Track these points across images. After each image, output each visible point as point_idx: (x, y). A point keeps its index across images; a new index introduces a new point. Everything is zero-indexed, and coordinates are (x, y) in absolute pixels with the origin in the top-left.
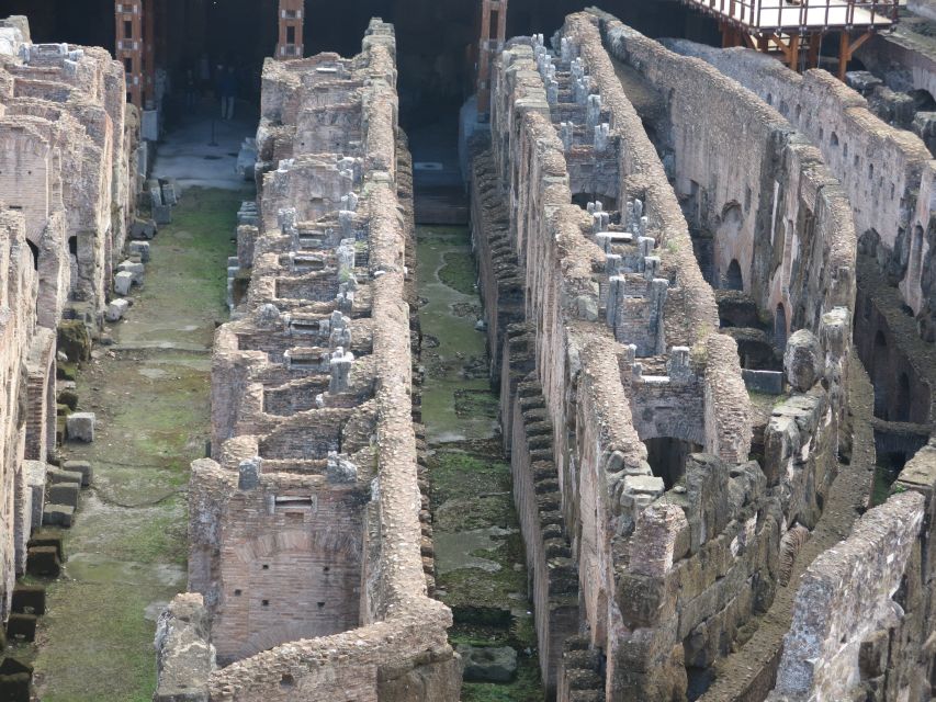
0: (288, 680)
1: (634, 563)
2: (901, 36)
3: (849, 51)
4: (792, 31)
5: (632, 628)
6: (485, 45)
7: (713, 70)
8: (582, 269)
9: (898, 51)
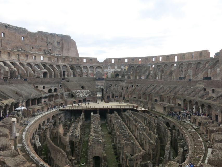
0: (137, 157)
1: (153, 147)
2: (149, 111)
3: (146, 112)
4: (142, 111)
5: (153, 152)
6: (121, 112)
7: (138, 113)
8: (139, 127)
9: (148, 112)
